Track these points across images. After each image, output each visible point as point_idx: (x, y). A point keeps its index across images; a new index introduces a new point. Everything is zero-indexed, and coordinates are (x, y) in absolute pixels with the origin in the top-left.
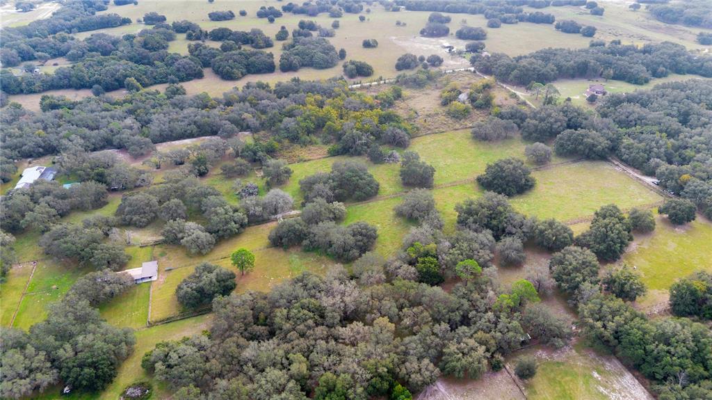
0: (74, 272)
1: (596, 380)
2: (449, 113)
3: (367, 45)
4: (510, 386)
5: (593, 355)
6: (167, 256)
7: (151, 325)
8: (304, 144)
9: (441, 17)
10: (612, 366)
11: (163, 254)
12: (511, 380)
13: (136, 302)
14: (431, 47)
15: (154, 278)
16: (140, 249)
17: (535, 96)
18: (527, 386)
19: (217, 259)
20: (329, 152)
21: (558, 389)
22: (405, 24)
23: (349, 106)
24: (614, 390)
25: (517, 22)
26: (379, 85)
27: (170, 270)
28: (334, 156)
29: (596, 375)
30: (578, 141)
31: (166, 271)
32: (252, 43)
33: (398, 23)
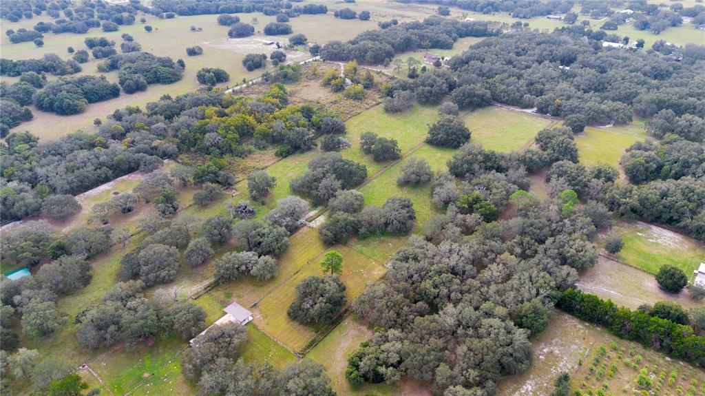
0: (149, 353)
1: (642, 236)
2: (348, 96)
3: (192, 52)
4: (609, 262)
5: (626, 224)
6: (234, 295)
7: (303, 354)
8: (242, 155)
9: (231, 18)
10: (641, 225)
11: (229, 295)
12: (604, 259)
13: (258, 345)
14: (254, 46)
15: (251, 318)
16: (196, 302)
17: (397, 70)
18: (616, 257)
19: (291, 277)
20: (276, 154)
21: (633, 251)
22: (200, 29)
23: (260, 109)
24: (657, 238)
25: (298, 15)
26: (248, 87)
27: (255, 304)
28: (286, 157)
29: (640, 234)
30: (471, 95)
31: (251, 307)
32: (55, 70)
33: (193, 29)
